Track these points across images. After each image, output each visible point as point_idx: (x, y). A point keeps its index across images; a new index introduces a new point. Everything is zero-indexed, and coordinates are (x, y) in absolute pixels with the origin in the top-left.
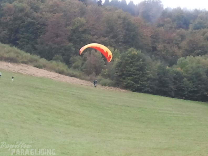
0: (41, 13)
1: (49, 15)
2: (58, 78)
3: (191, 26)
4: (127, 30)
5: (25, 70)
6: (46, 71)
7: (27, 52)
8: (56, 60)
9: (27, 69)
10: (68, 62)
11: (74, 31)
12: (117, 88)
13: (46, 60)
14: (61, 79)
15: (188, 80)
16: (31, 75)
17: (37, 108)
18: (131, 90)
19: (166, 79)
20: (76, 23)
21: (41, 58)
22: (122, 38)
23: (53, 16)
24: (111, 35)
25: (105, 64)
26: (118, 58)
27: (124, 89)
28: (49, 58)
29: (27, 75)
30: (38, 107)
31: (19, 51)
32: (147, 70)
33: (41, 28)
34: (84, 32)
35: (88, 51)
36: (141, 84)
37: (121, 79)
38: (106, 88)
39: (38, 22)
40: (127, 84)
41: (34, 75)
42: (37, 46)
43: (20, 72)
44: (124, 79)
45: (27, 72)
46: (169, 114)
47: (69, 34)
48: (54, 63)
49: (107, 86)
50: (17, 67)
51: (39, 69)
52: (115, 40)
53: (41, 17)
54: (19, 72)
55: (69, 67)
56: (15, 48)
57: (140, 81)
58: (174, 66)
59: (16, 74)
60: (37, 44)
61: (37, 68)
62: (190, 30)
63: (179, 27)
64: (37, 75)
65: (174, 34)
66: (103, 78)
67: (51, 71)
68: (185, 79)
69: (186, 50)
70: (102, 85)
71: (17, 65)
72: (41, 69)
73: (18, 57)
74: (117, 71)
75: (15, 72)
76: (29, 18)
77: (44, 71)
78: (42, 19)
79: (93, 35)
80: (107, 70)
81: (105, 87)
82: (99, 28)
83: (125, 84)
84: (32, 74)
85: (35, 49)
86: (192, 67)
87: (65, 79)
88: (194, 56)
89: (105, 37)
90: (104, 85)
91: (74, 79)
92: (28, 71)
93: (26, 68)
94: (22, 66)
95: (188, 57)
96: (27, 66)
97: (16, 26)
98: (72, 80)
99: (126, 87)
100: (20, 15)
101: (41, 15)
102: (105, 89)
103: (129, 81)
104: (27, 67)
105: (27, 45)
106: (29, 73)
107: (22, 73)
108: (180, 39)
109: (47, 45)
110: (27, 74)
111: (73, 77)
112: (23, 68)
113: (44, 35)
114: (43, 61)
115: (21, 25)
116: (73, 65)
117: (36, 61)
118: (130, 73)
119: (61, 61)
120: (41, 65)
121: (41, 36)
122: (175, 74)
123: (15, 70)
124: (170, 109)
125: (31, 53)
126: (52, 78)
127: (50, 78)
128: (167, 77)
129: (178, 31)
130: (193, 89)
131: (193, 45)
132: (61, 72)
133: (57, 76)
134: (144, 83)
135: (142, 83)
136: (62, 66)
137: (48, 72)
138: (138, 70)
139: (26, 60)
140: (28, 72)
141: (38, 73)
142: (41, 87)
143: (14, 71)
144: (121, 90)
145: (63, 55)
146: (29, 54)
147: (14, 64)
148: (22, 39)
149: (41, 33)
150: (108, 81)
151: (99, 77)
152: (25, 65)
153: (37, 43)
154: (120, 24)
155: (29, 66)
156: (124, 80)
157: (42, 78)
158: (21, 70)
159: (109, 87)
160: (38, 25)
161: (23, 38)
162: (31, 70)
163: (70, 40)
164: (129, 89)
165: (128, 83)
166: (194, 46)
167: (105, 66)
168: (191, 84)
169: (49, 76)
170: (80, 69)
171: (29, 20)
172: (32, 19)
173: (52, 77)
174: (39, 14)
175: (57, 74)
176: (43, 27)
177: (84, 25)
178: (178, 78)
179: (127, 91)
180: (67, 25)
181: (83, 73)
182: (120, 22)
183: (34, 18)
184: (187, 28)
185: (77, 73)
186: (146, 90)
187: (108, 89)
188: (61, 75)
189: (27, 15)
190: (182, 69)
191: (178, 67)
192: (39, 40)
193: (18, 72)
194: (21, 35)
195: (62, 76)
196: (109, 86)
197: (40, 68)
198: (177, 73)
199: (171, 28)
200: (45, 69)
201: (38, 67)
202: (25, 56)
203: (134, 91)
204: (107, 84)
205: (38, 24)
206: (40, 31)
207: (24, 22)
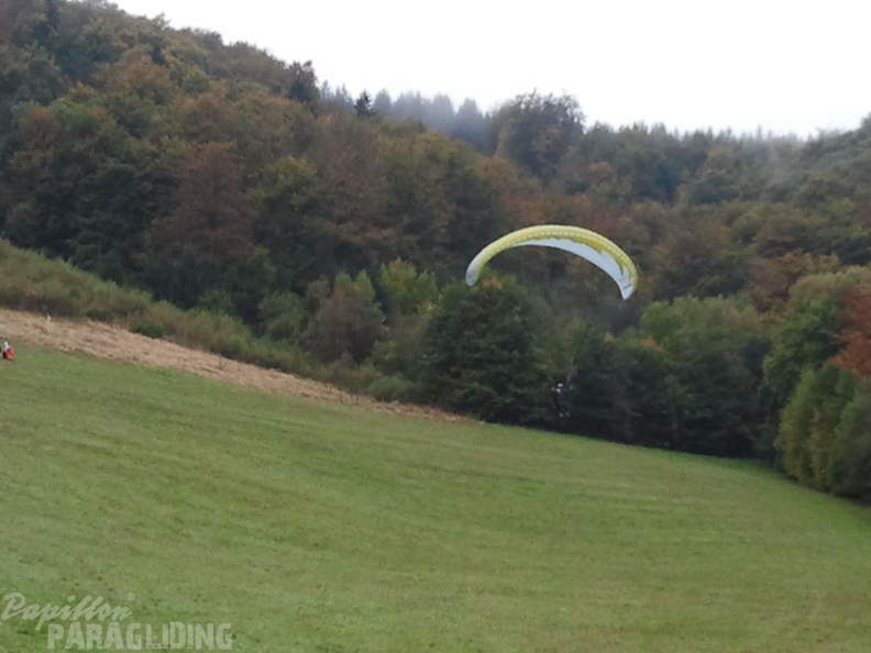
0: (155, 140)
1: (184, 146)
2: (222, 373)
3: (683, 193)
4: (460, 202)
5: (103, 343)
6: (174, 346)
7: (105, 278)
8: (209, 307)
9: (110, 341)
10: (250, 315)
11: (273, 205)
12: (428, 408)
13: (174, 307)
14: (232, 376)
15: (683, 382)
16: (126, 363)
17: (167, 481)
18: (479, 415)
19: (605, 377)
20: (281, 177)
21: (157, 298)
22: (443, 230)
23: (199, 150)
24: (406, 219)
25: (385, 323)
26: (434, 302)
27: (455, 413)
28: (186, 299)
30: (169, 477)
31: (77, 273)
32: (539, 346)
33: (154, 192)
34: (309, 208)
35: (322, 276)
36: (515, 395)
37: (447, 378)
38: (392, 409)
39: (141, 173)
40: (466, 396)
41: (135, 363)
42: (141, 257)
43: (86, 349)
44: (457, 375)
45: (110, 351)
46: (625, 502)
47: (255, 213)
48: (202, 319)
49: (397, 402)
50: (72, 332)
51: (150, 340)
52: (417, 238)
53: (155, 155)
54: (81, 351)
55: (258, 333)
56: (63, 266)
57: (511, 387)
58: (631, 330)
59: (72, 358)
60: (140, 252)
61: (145, 338)
62: (680, 206)
63: (644, 193)
64: (146, 362)
65: (626, 219)
66: (379, 374)
68: (670, 379)
69: (668, 275)
70: (379, 400)
71: (71, 324)
72: (157, 341)
73: (74, 294)
74: (431, 349)
75: (66, 349)
76: (112, 156)
77: (169, 345)
78: (158, 161)
79: (342, 220)
80: (392, 344)
81: (390, 406)
82: (361, 195)
83: (459, 393)
84: (128, 358)
85: (132, 267)
86: (694, 337)
87: (244, 375)
88: (701, 298)
89: (384, 226)
90: (385, 397)
91: (276, 377)
92: (115, 347)
93: (106, 337)
94: (89, 329)
95: (679, 300)
96: (107, 327)
97: (64, 184)
98: (271, 379)
99: (463, 407)
100: (79, 146)
101: (153, 148)
102: (389, 412)
103: (472, 382)
104: (107, 331)
105: (104, 252)
106: (117, 353)
107: (95, 353)
108: (646, 236)
109: (176, 253)
110: (111, 356)
111: (272, 370)
112: (93, 336)
113: (165, 220)
114: (165, 311)
115: (84, 181)
116: (272, 325)
117: (141, 309)
118: (478, 355)
119: (228, 310)
120: (159, 324)
121: (154, 222)
122: (635, 362)
123: (68, 342)
124: (624, 484)
125: (119, 283)
126: (201, 373)
127: (193, 371)
128: (607, 372)
129: (638, 207)
130: (699, 415)
131: (694, 258)
132: (229, 352)
133: (217, 364)
134: (526, 390)
135: (519, 391)
136: (232, 330)
137: (182, 349)
138: (504, 346)
139: (101, 309)
140: (114, 350)
141: (147, 354)
142: (168, 405)
143: (65, 346)
144: (443, 414)
145: (235, 288)
146: (112, 285)
148: (85, 233)
149: (153, 209)
150: (397, 382)
151: (367, 369)
152: (101, 325)
153: (139, 247)
154: (437, 182)
155: (114, 330)
156: (455, 381)
157: (163, 373)
158: (89, 344)
159: (403, 407)
160: (145, 184)
161: (92, 227)
162: (125, 343)
163: (260, 237)
164: (475, 412)
165: (472, 392)
166: (699, 260)
167: (387, 329)
168: (690, 396)
169: (188, 363)
170: (297, 341)
171: (112, 163)
172: (123, 162)
173: (197, 366)
174: (146, 144)
175: (215, 360)
176: (164, 188)
177: (308, 183)
178: (645, 373)
179: (465, 418)
180: (247, 183)
181: (308, 353)
182: (435, 174)
183: (129, 159)
184: (669, 197)
185: (283, 353)
186: (536, 416)
187: (398, 411)
188: (230, 361)
189: (104, 147)
190: (659, 343)
191: (646, 338)
192: (147, 236)
193: (77, 350)
194: (81, 219)
195: (233, 364)
196: (401, 402)
197: (153, 338)
198: (643, 357)
199: (613, 196)
200: (170, 341)
201: (145, 333)
202: (101, 293)
203: (490, 421)
204: (395, 395)
205: (147, 177)
206: (150, 204)
207: (93, 171)
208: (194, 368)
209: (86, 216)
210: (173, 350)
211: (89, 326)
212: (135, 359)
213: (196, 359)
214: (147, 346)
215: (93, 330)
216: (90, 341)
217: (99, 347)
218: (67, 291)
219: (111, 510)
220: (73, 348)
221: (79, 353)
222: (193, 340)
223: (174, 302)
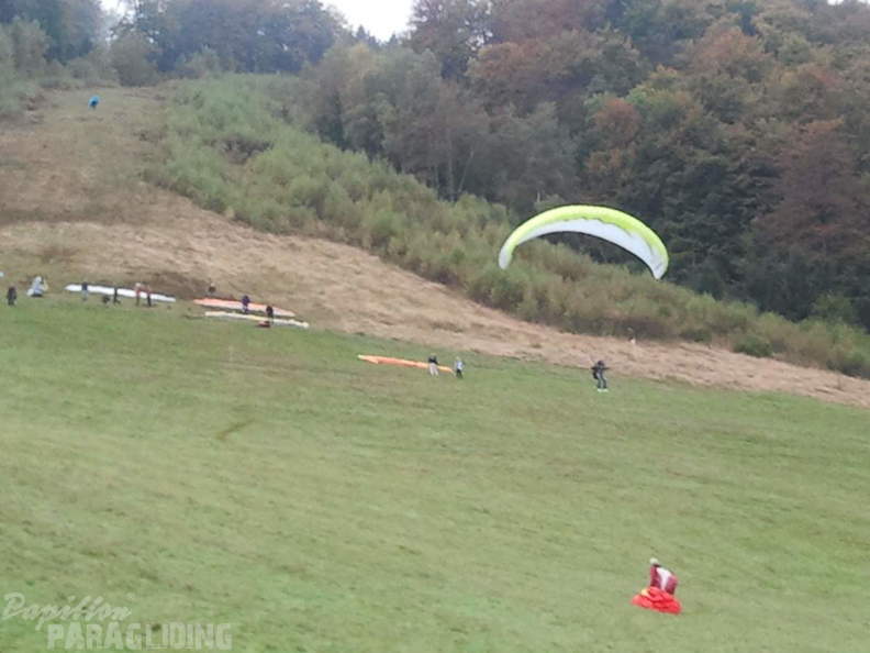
0: (750, 125)
1: (784, 129)
2: (840, 393)
5: (699, 367)
6: (784, 366)
7: (700, 291)
8: (824, 315)
9: (707, 364)
13: (781, 318)
14: (853, 396)
16: (725, 388)
17: (761, 524)
21: (762, 309)
23: (802, 131)
28: (796, 308)
29: (707, 388)
30: (763, 519)
33: (752, 185)
39: (737, 164)
41: (737, 388)
42: (740, 262)
43: (680, 376)
45: (707, 375)
48: (816, 331)
50: (663, 357)
51: (754, 359)
53: (752, 143)
54: (673, 378)
59: (664, 386)
60: (742, 257)
61: (749, 357)
64: (749, 386)
67: (806, 367)
71: (663, 348)
72: (763, 360)
73: (665, 312)
75: (657, 377)
76: (703, 148)
77: (778, 364)
78: (753, 149)
84: (729, 383)
85: (733, 276)
92: (712, 370)
93: (702, 360)
94: (684, 352)
96: (707, 349)
97: (649, 185)
100: (664, 139)
101: (748, 135)
104: (707, 353)
105: (699, 260)
106: (712, 377)
109: (783, 257)
110: (708, 381)
112: (688, 360)
113: (768, 216)
114: (771, 324)
115: (670, 180)
117: (742, 324)
119: (847, 319)
120: (765, 341)
121: (755, 220)
123: (658, 369)
125: (717, 295)
126: (814, 395)
127: (805, 393)
132: (850, 369)
133: (834, 383)
136: (853, 341)
137: (794, 368)
139: (698, 327)
140: (713, 374)
141: (751, 376)
142: (773, 436)
143: (653, 373)
145: (855, 293)
146: (708, 299)
147: (652, 343)
149: (754, 206)
152: (697, 346)
153: (739, 252)
155: (713, 352)
157: (769, 397)
158: (682, 369)
160: (741, 177)
162: (725, 365)
169: (800, 385)
171: (703, 157)
172: (715, 154)
173: (811, 388)
174: (740, 130)
175: (833, 378)
176: (764, 180)
180: (861, 167)
183: (721, 150)
188: (851, 379)
189: (692, 138)
192: (746, 239)
193: (668, 377)
195: (854, 381)
197: (758, 356)
200: (780, 360)
201: (749, 352)
202: (695, 309)
205: (741, 169)
206: (748, 201)
207: (681, 169)
208: (808, 389)
209: (676, 220)
210: (782, 371)
211: (682, 347)
212: (735, 382)
213: (809, 379)
214: (750, 367)
215: (688, 352)
216: (682, 365)
217: (693, 372)
218: (655, 308)
219: (687, 560)
220: (664, 374)
221: (671, 380)
222: (807, 356)
223: (782, 313)
